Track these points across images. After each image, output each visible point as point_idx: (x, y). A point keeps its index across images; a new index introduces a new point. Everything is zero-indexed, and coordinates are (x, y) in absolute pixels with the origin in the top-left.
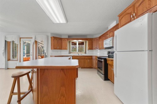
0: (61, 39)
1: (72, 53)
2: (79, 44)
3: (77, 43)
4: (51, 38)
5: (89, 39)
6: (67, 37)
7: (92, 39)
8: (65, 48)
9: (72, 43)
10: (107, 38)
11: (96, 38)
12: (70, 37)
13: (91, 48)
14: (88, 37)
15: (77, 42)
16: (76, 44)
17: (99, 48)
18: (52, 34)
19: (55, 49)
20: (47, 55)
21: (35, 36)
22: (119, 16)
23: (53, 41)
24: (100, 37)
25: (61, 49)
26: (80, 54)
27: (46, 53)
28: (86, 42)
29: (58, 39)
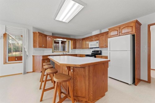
0: (46, 36)
1: (55, 52)
2: (62, 43)
3: (60, 42)
4: (34, 33)
5: (73, 39)
6: (51, 35)
7: (76, 39)
8: (50, 47)
9: (55, 41)
10: (93, 41)
11: (80, 39)
12: (54, 36)
13: (75, 48)
14: (72, 37)
15: (60, 40)
16: (58, 43)
17: (82, 48)
18: (34, 28)
19: (40, 47)
20: (28, 54)
21: (6, 27)
22: (109, 29)
23: (38, 37)
24: (83, 39)
25: (46, 47)
26: (65, 53)
27: (27, 53)
28: (69, 41)
29: (43, 36)
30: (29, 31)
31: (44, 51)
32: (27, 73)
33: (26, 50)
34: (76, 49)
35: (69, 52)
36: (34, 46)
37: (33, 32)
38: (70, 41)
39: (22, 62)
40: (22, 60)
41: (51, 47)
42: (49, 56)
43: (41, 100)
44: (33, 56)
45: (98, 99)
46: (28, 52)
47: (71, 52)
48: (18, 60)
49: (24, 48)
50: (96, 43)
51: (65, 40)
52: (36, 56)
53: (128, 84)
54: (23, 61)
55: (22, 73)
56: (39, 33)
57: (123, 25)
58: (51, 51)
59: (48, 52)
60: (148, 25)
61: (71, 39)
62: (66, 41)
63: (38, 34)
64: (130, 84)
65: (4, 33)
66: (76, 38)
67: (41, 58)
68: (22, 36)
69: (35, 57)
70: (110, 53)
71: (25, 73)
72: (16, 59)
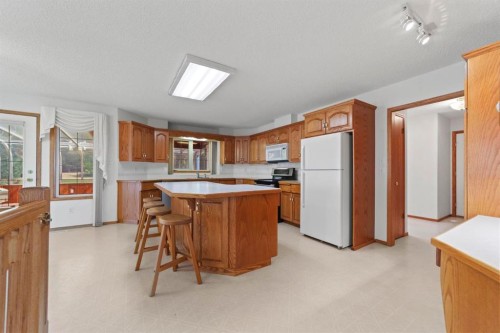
0: (151, 130)
1: (176, 171)
2: (195, 147)
3: (191, 145)
4: (122, 124)
5: (226, 137)
6: (166, 127)
7: (234, 137)
8: (163, 157)
9: (176, 142)
10: (273, 142)
11: (243, 139)
12: (175, 129)
13: (230, 160)
14: (222, 132)
15: (191, 140)
16: (186, 146)
17: (249, 161)
18: (121, 111)
19: (136, 159)
20: (106, 178)
21: (56, 112)
22: (306, 116)
23: (131, 134)
24: (253, 137)
25: (151, 159)
26: (202, 175)
27: (104, 174)
28: (215, 144)
29: (144, 130)
30: (109, 119)
31: (145, 168)
32: (105, 224)
33: (103, 167)
34: (233, 163)
35: (214, 172)
36: (122, 158)
37: (119, 122)
38: (219, 142)
39: (91, 197)
40: (92, 192)
41: (165, 160)
42: (161, 181)
43: (137, 269)
44: (119, 183)
45: (252, 269)
46: (108, 171)
47: (221, 173)
48: (76, 193)
49: (98, 163)
50: (281, 149)
51: (204, 140)
52: (127, 182)
53: (336, 247)
54: (94, 194)
55: (91, 225)
56: (133, 123)
57: (332, 108)
58: (166, 169)
59: (156, 172)
60: (389, 110)
61: (221, 138)
62: (207, 143)
63: (131, 127)
64: (341, 248)
65: (52, 127)
66: (236, 133)
67: (139, 188)
68: (92, 133)
69: (124, 185)
70: (304, 175)
71: (100, 224)
72: (72, 191)
